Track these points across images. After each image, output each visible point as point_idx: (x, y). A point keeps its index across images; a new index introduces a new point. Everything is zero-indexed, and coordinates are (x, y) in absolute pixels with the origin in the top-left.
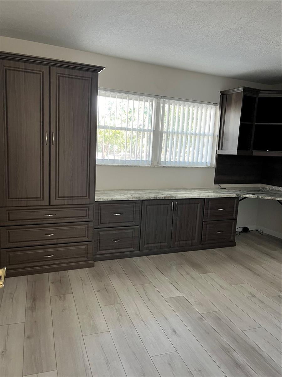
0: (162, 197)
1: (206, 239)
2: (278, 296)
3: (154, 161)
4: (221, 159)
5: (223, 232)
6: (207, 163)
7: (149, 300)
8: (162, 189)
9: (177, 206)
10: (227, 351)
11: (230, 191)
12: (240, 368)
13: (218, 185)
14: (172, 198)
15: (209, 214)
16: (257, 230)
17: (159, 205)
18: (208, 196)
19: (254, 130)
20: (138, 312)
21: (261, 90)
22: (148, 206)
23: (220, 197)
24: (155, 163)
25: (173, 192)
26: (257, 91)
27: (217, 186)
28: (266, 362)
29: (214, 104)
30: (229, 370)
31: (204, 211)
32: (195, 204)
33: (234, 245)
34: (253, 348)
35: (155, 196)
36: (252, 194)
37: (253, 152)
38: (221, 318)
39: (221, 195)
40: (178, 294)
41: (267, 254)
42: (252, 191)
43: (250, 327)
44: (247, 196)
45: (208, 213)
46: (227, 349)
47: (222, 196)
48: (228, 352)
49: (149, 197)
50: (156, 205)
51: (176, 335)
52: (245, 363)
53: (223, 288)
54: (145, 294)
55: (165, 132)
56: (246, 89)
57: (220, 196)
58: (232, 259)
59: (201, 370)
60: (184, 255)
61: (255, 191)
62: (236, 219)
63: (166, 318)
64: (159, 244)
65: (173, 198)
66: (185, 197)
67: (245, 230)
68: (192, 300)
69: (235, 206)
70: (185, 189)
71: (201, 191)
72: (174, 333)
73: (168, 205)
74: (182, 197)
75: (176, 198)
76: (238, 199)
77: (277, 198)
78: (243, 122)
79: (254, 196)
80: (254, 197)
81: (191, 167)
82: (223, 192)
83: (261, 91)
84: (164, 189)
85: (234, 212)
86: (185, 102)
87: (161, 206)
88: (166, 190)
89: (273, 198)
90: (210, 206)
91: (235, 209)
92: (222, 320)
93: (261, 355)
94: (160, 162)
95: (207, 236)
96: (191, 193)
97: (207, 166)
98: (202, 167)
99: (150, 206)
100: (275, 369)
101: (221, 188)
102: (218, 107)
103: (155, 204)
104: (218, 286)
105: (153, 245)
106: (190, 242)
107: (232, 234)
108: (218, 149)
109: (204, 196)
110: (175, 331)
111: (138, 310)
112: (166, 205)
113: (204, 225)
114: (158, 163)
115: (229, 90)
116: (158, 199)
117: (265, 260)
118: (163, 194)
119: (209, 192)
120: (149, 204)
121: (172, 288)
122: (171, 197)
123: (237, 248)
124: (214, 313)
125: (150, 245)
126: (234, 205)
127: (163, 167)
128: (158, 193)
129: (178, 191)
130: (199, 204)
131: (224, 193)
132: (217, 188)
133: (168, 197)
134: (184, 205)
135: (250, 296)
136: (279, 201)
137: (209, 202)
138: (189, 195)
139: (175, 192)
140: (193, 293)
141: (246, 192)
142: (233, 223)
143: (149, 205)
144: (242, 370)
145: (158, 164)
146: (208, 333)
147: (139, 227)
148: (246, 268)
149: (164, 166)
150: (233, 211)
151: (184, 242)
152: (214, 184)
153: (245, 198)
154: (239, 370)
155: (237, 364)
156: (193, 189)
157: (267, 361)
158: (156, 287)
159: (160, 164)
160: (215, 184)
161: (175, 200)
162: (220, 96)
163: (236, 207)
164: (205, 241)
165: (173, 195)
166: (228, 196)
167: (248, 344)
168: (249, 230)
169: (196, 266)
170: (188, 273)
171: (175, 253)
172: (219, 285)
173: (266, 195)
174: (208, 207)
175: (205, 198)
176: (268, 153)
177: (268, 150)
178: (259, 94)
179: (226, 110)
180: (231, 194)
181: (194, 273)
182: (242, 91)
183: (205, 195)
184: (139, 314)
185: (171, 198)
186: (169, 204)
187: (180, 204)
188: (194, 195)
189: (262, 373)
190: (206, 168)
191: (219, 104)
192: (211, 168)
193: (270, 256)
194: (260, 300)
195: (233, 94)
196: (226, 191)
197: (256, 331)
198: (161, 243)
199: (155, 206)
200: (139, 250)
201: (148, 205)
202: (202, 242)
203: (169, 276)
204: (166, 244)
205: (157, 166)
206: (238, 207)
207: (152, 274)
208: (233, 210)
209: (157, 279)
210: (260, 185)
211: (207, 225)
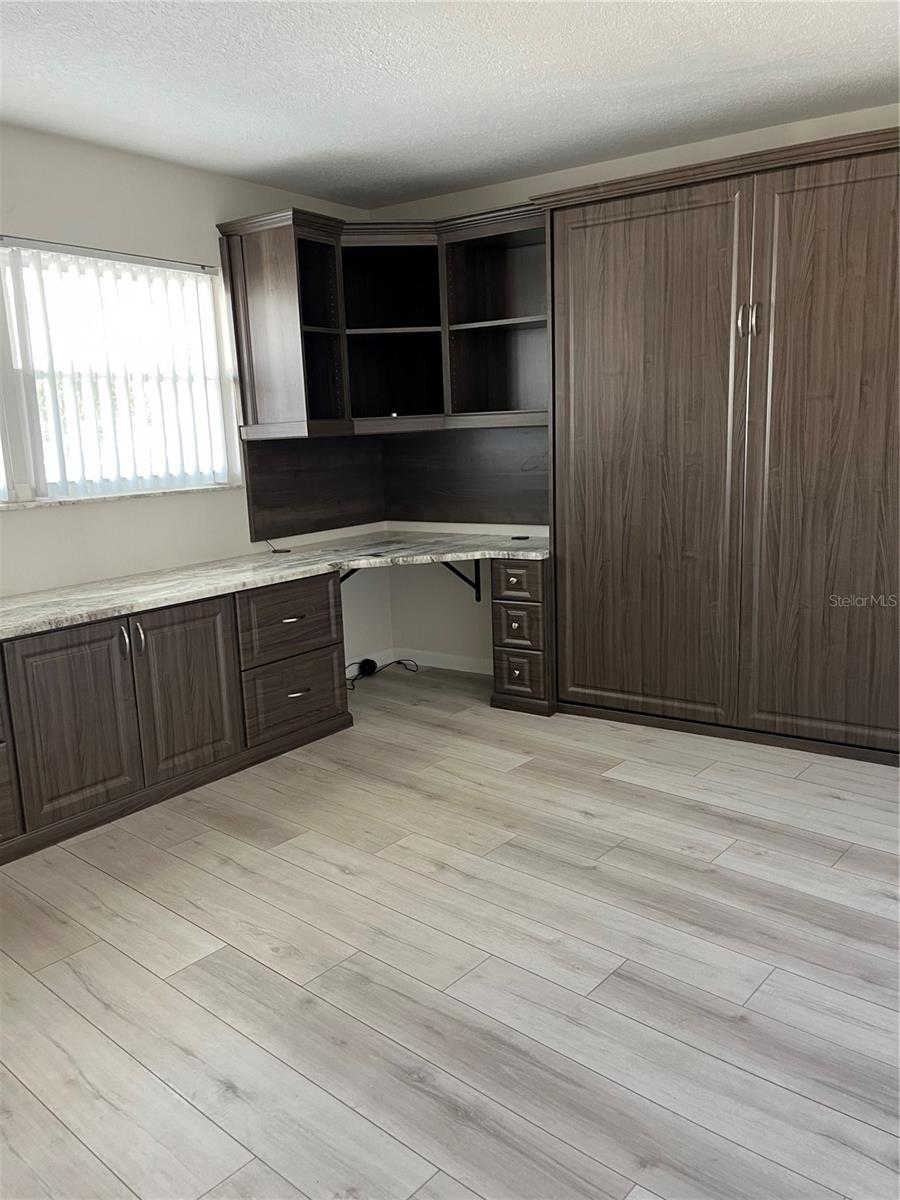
0: (81, 616)
1: (261, 727)
2: (507, 843)
3: (17, 486)
4: (261, 455)
5: (308, 690)
6: (214, 472)
7: (108, 1006)
8: (71, 587)
9: (143, 636)
10: (414, 1078)
11: (306, 556)
12: (471, 1119)
13: (264, 542)
14: (119, 611)
15: (256, 644)
16: (399, 662)
17: (72, 646)
18: (244, 584)
19: (346, 354)
20: (73, 1073)
21: (343, 223)
22: (31, 660)
23: (283, 581)
24: (25, 494)
25: (117, 590)
26: (335, 226)
27: (262, 546)
28: (536, 1066)
29: (203, 267)
30: (441, 1142)
31: (240, 635)
32: (204, 617)
33: (349, 722)
34: (487, 1035)
35: (52, 617)
36: (375, 555)
37: (356, 423)
38: (368, 974)
39: (284, 573)
40: (208, 946)
41: (443, 726)
42: (370, 546)
43: (461, 968)
44: (363, 563)
45: (252, 641)
46: (413, 1072)
47: (288, 576)
48: (421, 1080)
49: (27, 624)
50: (61, 649)
51: (238, 1097)
52: (481, 1096)
53: (350, 873)
54: (84, 992)
55: (42, 375)
56: (299, 217)
57: (281, 577)
58: (351, 767)
59: (354, 1186)
60: (198, 802)
61: (379, 544)
62: (342, 642)
63: (188, 1052)
64: (100, 788)
65: (123, 613)
66: (166, 599)
67: (367, 668)
68: (262, 950)
69: (332, 601)
70: (156, 574)
71: (214, 572)
72: (229, 1094)
73: (107, 642)
74: (156, 602)
75: (135, 610)
76: (337, 577)
77: (444, 557)
78: (309, 329)
79: (382, 560)
80: (381, 562)
81: (164, 493)
82: (288, 561)
83: (345, 227)
84: (80, 586)
85: (333, 621)
86: (100, 260)
87: (83, 648)
88: (86, 587)
89: (433, 557)
90: (254, 616)
91: (332, 610)
92: (375, 981)
93: (515, 1049)
94: (42, 488)
95: (262, 718)
96: (184, 584)
97: (220, 484)
98: (203, 490)
99: (38, 658)
100: (565, 1077)
101: (275, 552)
102: (220, 279)
103: (57, 646)
104: (334, 870)
105: (75, 798)
106: (208, 750)
107: (337, 692)
108: (242, 424)
109: (229, 587)
110: (230, 1087)
111: (73, 1062)
112: (102, 643)
113: (246, 682)
114: (36, 493)
115: (247, 219)
116: (65, 625)
117: (444, 746)
118: (80, 603)
119: (243, 571)
120: (31, 651)
121: (183, 929)
122: (114, 609)
123: (358, 729)
124: (346, 964)
125: (63, 802)
126: (328, 598)
127: (60, 503)
128: (59, 603)
129: (135, 585)
130: (219, 617)
131: (290, 567)
132: (261, 554)
133: (104, 611)
134: (166, 629)
135: (433, 869)
136: (446, 564)
137: (249, 604)
138: (179, 591)
139: (122, 588)
140: (259, 924)
141: (353, 551)
142: (335, 654)
143: (35, 655)
144: (479, 1125)
145: (37, 496)
146: (344, 1043)
147: (7, 746)
148: (399, 785)
149: (62, 500)
150: (329, 619)
151: (190, 756)
152: (252, 541)
153: (353, 571)
154: (468, 1129)
155: (459, 1112)
156: (187, 568)
157: (539, 1062)
158: (123, 947)
159: (47, 496)
160: (256, 541)
161: (129, 619)
162: (220, 239)
163: (335, 602)
164: (258, 735)
165: (119, 602)
166: (305, 572)
167: (470, 1029)
168: (378, 665)
169: (246, 826)
170: (226, 861)
171: (164, 803)
172: (335, 865)
173: (413, 553)
174: (250, 620)
175: (234, 594)
176: (396, 424)
177: (395, 415)
178: (340, 235)
179: (248, 287)
180: (314, 567)
181: (246, 851)
182: (291, 222)
183: (232, 583)
184: (80, 1078)
185: (117, 614)
186: (112, 637)
187: (152, 629)
188: (195, 590)
189: (536, 1105)
190: (214, 490)
191: (220, 269)
192: (231, 488)
193: (452, 730)
194: (462, 873)
195: (259, 232)
196: (295, 557)
197: (480, 977)
198: (104, 780)
199: (56, 654)
200: (24, 831)
201: (28, 656)
202: (248, 742)
203: (162, 890)
204: (125, 779)
205: (33, 505)
206: (341, 601)
207: (97, 904)
208: (329, 613)
209: (117, 916)
210: (385, 526)
211: (254, 679)
